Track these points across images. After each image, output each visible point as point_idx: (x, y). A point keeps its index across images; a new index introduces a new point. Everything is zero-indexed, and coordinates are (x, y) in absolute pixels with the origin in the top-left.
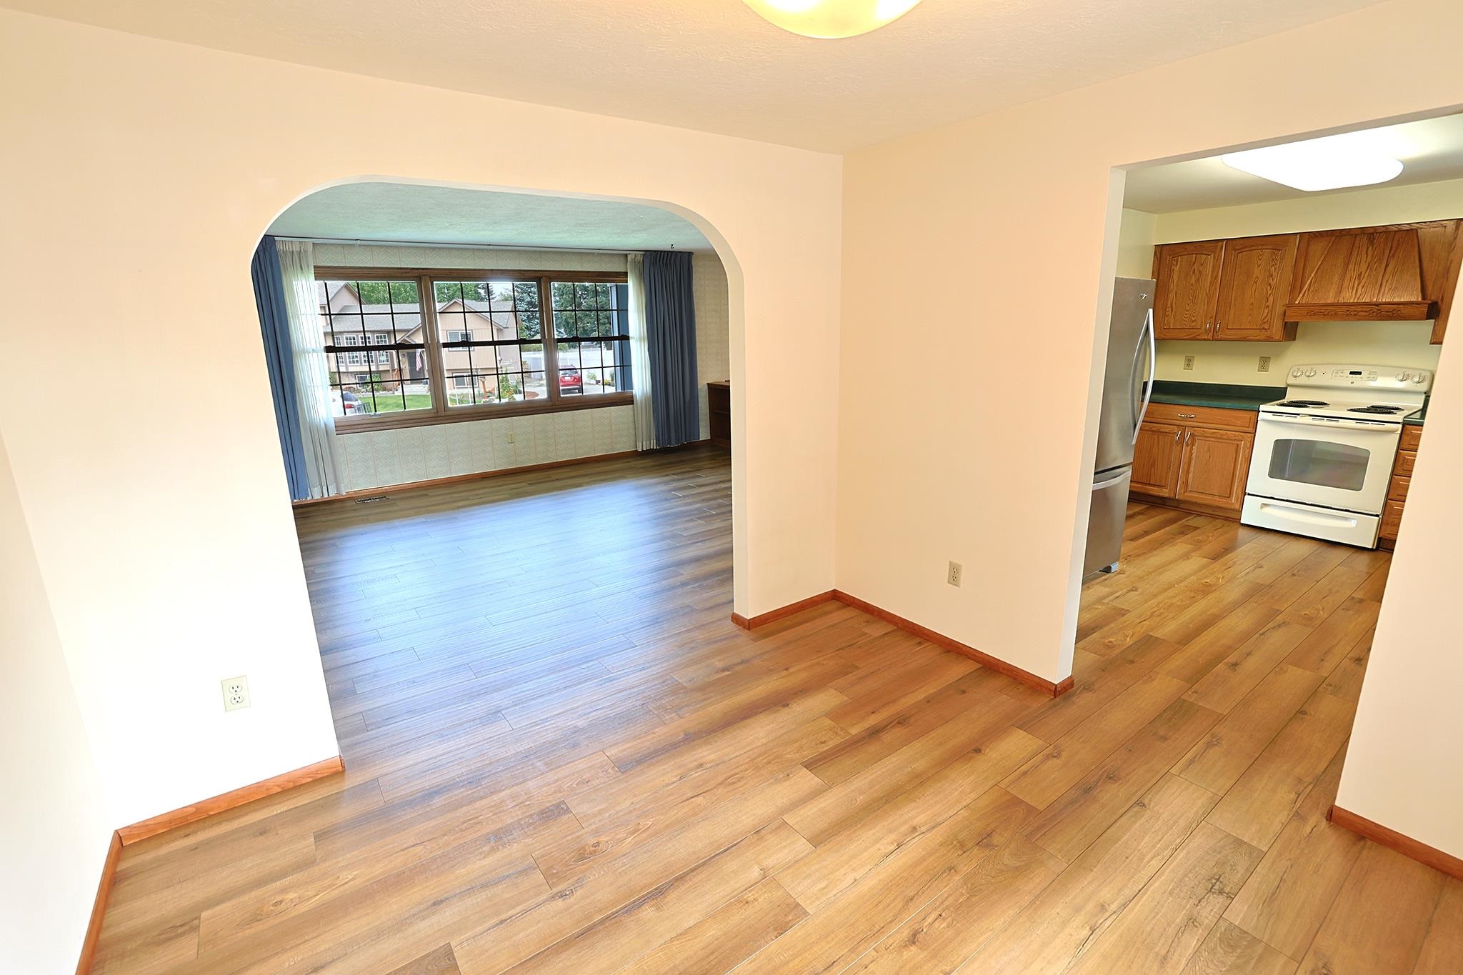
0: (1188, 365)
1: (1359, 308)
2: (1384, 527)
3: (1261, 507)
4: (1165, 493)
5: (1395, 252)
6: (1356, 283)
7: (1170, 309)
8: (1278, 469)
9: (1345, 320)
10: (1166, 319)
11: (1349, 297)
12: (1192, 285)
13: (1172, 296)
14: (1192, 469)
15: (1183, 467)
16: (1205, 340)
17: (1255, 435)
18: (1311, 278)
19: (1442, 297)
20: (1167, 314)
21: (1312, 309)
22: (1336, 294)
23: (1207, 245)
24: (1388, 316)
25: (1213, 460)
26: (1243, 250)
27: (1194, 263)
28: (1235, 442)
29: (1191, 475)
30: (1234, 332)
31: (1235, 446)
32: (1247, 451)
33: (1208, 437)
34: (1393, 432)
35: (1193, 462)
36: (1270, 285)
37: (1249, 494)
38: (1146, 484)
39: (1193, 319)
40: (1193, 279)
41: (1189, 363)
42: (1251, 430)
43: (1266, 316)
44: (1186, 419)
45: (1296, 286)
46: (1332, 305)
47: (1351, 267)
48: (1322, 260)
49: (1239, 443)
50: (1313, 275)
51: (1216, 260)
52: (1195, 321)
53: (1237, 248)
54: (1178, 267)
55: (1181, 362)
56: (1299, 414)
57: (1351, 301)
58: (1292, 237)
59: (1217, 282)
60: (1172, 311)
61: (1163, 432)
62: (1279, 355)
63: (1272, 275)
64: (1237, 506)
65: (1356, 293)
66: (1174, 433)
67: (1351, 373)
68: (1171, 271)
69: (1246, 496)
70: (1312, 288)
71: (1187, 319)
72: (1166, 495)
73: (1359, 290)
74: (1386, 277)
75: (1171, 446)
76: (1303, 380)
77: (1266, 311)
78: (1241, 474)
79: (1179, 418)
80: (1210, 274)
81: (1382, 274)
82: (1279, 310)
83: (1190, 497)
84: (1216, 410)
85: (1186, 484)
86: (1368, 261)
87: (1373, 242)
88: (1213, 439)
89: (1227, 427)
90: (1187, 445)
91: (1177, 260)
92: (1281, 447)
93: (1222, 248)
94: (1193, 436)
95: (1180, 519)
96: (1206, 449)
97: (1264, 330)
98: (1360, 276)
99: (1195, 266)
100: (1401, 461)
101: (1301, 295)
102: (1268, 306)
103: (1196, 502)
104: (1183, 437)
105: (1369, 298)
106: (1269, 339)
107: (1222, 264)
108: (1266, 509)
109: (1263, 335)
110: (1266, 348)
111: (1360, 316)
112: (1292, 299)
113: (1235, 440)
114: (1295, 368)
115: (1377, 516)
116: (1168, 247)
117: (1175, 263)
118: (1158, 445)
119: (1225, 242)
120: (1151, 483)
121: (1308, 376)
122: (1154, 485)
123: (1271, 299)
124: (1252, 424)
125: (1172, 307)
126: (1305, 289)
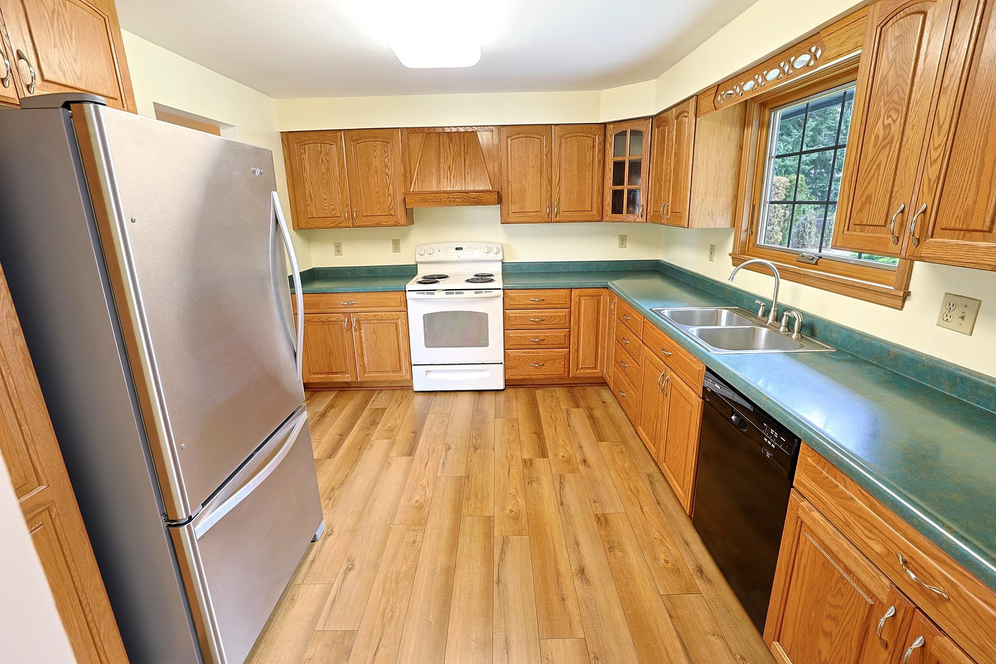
0: (338, 251)
1: (455, 195)
2: (507, 371)
3: (426, 374)
4: (347, 378)
5: (467, 149)
6: (449, 174)
7: (309, 198)
8: (432, 340)
9: (448, 206)
10: (308, 209)
11: (446, 186)
12: (324, 174)
13: (308, 184)
14: (365, 351)
15: (357, 351)
16: (347, 227)
17: (407, 312)
18: (417, 169)
19: (501, 187)
20: (308, 203)
21: (424, 196)
22: (438, 183)
23: (329, 135)
24: (475, 202)
25: (380, 340)
26: (359, 141)
27: (321, 152)
28: (393, 321)
29: (365, 358)
30: (368, 219)
31: (394, 324)
32: (405, 328)
33: (371, 320)
34: (499, 296)
35: (364, 345)
36: (387, 174)
37: (414, 365)
38: (329, 373)
39: (332, 208)
40: (323, 168)
41: (338, 250)
42: (403, 308)
43: (391, 204)
44: (349, 305)
45: (407, 177)
46: (437, 192)
47: (442, 160)
48: (421, 153)
49: (397, 321)
50: (417, 166)
51: (340, 150)
52: (334, 209)
53: (354, 139)
54: (307, 155)
55: (332, 249)
56: (435, 290)
57: (449, 190)
58: (395, 131)
59: (344, 171)
60: (312, 200)
61: (332, 321)
62: (405, 236)
63: (387, 165)
64: (408, 378)
65: (451, 184)
66: (342, 321)
67: (457, 249)
68: (302, 160)
69: (413, 367)
70: (419, 178)
71: (326, 208)
72: (349, 380)
73: (452, 181)
74: (467, 170)
75: (342, 334)
76: (426, 258)
77: (390, 199)
78: (404, 348)
79: (342, 306)
80: (337, 163)
81: (463, 167)
82: (399, 198)
83: (369, 377)
84: (372, 294)
85: (363, 365)
86: (452, 155)
87: (452, 140)
88: (376, 322)
89: (384, 308)
90: (356, 330)
91: (305, 148)
92: (429, 319)
93: (342, 139)
94: (358, 321)
95: (367, 402)
96: (372, 331)
97: (392, 216)
98: (449, 168)
99: (322, 155)
100: (507, 319)
101: (413, 184)
102: (390, 194)
103: (376, 381)
104: (350, 323)
105: (459, 187)
106: (397, 224)
107: (345, 154)
108: (430, 375)
109: (392, 221)
110: (395, 232)
111: (457, 202)
112: (407, 188)
113: (393, 319)
114: (419, 248)
115: (502, 363)
116: (293, 135)
117: (303, 152)
118: (330, 334)
119: (343, 132)
120: (333, 371)
121: (430, 254)
122: (336, 373)
123: (391, 187)
124: (403, 303)
125: (311, 196)
126: (414, 180)
